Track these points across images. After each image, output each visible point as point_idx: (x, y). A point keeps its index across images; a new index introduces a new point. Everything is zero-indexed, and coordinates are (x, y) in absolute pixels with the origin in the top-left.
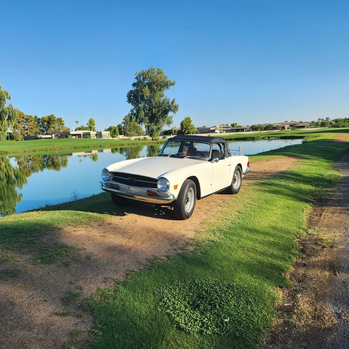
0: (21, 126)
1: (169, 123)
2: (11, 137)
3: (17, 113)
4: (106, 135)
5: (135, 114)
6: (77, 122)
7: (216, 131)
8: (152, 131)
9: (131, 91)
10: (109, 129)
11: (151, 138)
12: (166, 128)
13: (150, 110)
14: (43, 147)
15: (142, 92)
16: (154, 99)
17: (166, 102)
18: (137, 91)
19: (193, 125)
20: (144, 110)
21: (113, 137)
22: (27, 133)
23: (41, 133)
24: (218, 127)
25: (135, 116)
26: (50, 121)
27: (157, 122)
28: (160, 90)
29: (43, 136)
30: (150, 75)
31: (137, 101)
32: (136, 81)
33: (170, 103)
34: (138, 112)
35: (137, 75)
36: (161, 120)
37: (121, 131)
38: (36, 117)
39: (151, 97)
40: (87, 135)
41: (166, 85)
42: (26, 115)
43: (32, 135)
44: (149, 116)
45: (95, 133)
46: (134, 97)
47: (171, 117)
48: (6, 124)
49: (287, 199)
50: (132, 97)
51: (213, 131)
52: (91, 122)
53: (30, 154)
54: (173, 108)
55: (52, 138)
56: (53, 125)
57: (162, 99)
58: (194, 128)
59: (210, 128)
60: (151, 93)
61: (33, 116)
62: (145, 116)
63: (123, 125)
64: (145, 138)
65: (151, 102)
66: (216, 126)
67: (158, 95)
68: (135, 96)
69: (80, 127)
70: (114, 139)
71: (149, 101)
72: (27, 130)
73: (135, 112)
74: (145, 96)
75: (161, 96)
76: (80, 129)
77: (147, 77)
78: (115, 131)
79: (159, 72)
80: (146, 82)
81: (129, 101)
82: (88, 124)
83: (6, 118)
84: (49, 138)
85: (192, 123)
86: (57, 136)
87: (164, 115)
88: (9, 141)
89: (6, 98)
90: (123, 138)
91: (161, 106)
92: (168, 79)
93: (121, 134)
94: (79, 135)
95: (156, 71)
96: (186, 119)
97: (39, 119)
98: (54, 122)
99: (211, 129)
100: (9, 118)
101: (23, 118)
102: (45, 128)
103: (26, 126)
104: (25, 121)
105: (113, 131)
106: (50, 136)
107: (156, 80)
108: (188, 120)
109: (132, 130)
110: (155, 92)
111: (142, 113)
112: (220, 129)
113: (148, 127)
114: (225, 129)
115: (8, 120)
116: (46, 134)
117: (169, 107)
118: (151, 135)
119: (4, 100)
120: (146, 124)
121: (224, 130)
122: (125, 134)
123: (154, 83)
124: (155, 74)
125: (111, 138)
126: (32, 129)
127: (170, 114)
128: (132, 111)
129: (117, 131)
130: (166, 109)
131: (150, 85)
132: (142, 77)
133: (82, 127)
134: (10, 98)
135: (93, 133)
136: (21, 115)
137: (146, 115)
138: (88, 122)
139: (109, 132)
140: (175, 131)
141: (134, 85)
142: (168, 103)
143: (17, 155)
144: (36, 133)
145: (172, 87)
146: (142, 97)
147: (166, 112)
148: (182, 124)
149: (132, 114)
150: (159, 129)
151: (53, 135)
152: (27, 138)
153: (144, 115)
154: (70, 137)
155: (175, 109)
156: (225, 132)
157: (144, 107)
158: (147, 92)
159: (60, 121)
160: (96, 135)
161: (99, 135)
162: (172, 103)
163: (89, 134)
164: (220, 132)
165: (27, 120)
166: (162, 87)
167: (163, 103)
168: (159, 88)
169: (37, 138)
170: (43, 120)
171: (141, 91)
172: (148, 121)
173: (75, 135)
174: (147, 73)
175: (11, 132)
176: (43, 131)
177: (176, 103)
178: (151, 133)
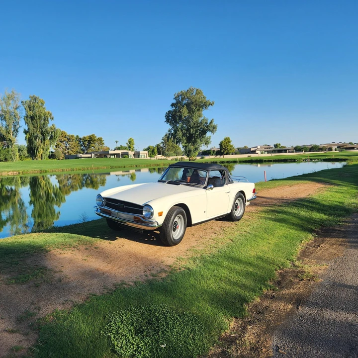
0: (63, 145)
1: (207, 143)
2: (52, 156)
3: (58, 133)
4: (144, 155)
5: (172, 134)
6: (117, 142)
7: (257, 152)
8: (190, 151)
9: (169, 112)
10: (148, 149)
11: (188, 158)
12: (203, 148)
13: (188, 130)
14: (81, 167)
15: (181, 112)
16: (192, 119)
17: (204, 122)
18: (175, 111)
19: (232, 146)
20: (182, 131)
21: (150, 157)
22: (68, 152)
23: (82, 152)
24: (259, 147)
25: (171, 137)
26: (90, 140)
27: (194, 143)
28: (198, 110)
29: (83, 156)
30: (188, 95)
31: (175, 121)
32: (174, 101)
33: (208, 123)
34: (176, 132)
35: (176, 96)
36: (199, 141)
37: (160, 150)
38: (77, 136)
39: (189, 117)
40: (125, 155)
41: (205, 105)
42: (68, 134)
43: (73, 154)
44: (187, 136)
45: (133, 153)
46: (172, 118)
47: (210, 138)
48: (49, 143)
49: (290, 228)
50: (170, 118)
51: (254, 152)
52: (130, 141)
53: (70, 172)
54: (211, 129)
55: (91, 157)
56: (93, 145)
57: (200, 119)
58: (233, 148)
59: (250, 149)
60: (189, 113)
61: (75, 136)
62: (183, 136)
63: (162, 145)
64: (182, 158)
65: (189, 122)
66: (257, 147)
67: (196, 115)
68: (174, 116)
69: (119, 146)
70: (152, 158)
71: (187, 121)
72: (68, 149)
73: (173, 132)
74: (183, 117)
75: (200, 116)
76: (119, 149)
77: (186, 97)
78: (153, 151)
79: (198, 92)
80: (185, 102)
81: (168, 121)
82: (127, 144)
83: (49, 138)
84: (89, 157)
85: (232, 143)
86: (96, 155)
87: (202, 135)
88: (51, 160)
89: (49, 119)
90: (160, 158)
91: (199, 127)
92: (207, 99)
93: (159, 154)
94: (117, 155)
95: (195, 91)
96: (225, 139)
97: (81, 139)
98: (95, 142)
99: (252, 149)
100: (51, 138)
101: (65, 137)
102: (86, 147)
103: (68, 145)
104: (67, 140)
105: (151, 151)
106: (90, 155)
107: (194, 100)
108: (227, 140)
109: (170, 150)
110: (193, 112)
111: (180, 134)
112: (261, 149)
113: (186, 147)
114: (266, 150)
115: (50, 139)
116: (87, 153)
117: (207, 127)
118: (188, 156)
119: (48, 121)
120: (183, 144)
121: (265, 151)
122: (163, 154)
123: (193, 103)
124: (194, 94)
125: (149, 158)
126: (73, 148)
127: (208, 134)
128: (170, 131)
129: (156, 150)
130: (204, 130)
131: (188, 106)
132: (180, 97)
133: (121, 146)
134: (53, 119)
135: (131, 153)
136: (63, 134)
137: (184, 135)
138: (128, 142)
139: (147, 152)
140: (214, 151)
141: (173, 105)
142: (206, 123)
143: (58, 173)
144: (77, 152)
145: (210, 107)
146: (180, 117)
147: (204, 132)
148: (221, 145)
149: (169, 134)
150: (196, 149)
151: (93, 154)
152: (68, 157)
153: (181, 135)
154: (108, 157)
155: (213, 129)
156: (266, 152)
157: (182, 127)
158: (185, 112)
159: (100, 140)
160: (134, 155)
161: (137, 155)
162: (210, 123)
163: (127, 154)
164: (262, 153)
165: (69, 139)
166: (200, 107)
167: (201, 123)
168: (198, 108)
169: (77, 158)
170: (84, 140)
171: (179, 111)
172: (185, 141)
173: (114, 154)
174: (186, 93)
175: (54, 151)
176: (83, 150)
177: (214, 123)
178: (188, 153)
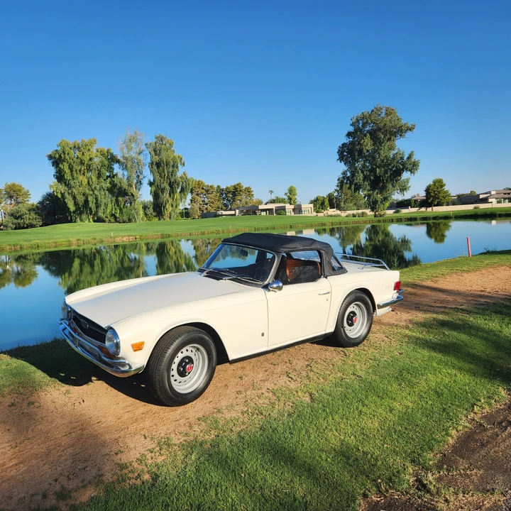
0: (200, 199)
1: (403, 189)
2: (186, 214)
3: (191, 183)
4: (307, 208)
5: (348, 178)
6: (271, 192)
7: (490, 200)
8: (375, 202)
9: (344, 145)
10: (315, 202)
11: (372, 213)
12: (397, 197)
13: (373, 170)
14: (214, 229)
15: (361, 145)
16: (379, 154)
17: (399, 156)
18: (352, 143)
19: (447, 192)
20: (362, 172)
21: (317, 212)
22: (206, 209)
23: (225, 208)
24: (493, 193)
25: (347, 182)
26: (235, 191)
27: (383, 189)
28: (389, 139)
29: (224, 213)
30: (373, 118)
31: (354, 159)
32: (351, 129)
33: (405, 159)
34: (353, 175)
35: (354, 120)
36: (390, 186)
37: (333, 202)
38: (218, 186)
39: (376, 151)
40: (281, 211)
41: (400, 131)
42: (206, 184)
43: (213, 211)
44: (370, 180)
45: (292, 207)
46: (348, 153)
47: (408, 180)
48: (179, 197)
50: (345, 153)
51: (485, 200)
52: (291, 191)
54: (410, 167)
55: (235, 215)
56: (239, 198)
57: (391, 154)
58: (449, 195)
59: (479, 195)
60: (374, 145)
61: (215, 186)
62: (364, 180)
63: (336, 194)
64: (363, 213)
65: (374, 158)
66: (490, 192)
67: (386, 147)
68: (351, 152)
69: (274, 198)
70: (320, 215)
71: (371, 157)
72: (207, 204)
73: (349, 174)
74: (365, 151)
75: (391, 148)
76: (273, 202)
77: (370, 121)
78: (323, 204)
79: (389, 112)
80: (368, 128)
81: (341, 158)
82: (286, 194)
83: (179, 190)
84: (232, 215)
85: (446, 188)
86: (242, 211)
87: (394, 177)
88: (183, 220)
89: (179, 165)
90: (333, 213)
91: (390, 165)
92: (403, 122)
93: (332, 207)
94: (270, 210)
95: (384, 111)
96: (435, 182)
97: (223, 190)
98: (241, 193)
99: (481, 197)
100: (182, 190)
101: (203, 189)
102: (229, 201)
103: (206, 200)
104: (205, 193)
105: (319, 204)
106: (233, 212)
107: (382, 124)
108: (439, 184)
109: (349, 200)
110: (381, 143)
111: (360, 177)
112: (498, 196)
113: (369, 196)
114: (507, 196)
115: (180, 192)
116: (230, 210)
117: (403, 165)
118: (372, 209)
119: (177, 167)
120: (365, 193)
121: (505, 199)
122: (339, 208)
123: (380, 129)
124: (383, 115)
125: (314, 214)
126: (212, 203)
127: (405, 175)
128: (344, 173)
129: (327, 202)
130: (398, 169)
131: (373, 134)
132: (361, 122)
133: (277, 198)
134: (184, 164)
135: (289, 207)
136: (199, 183)
137: (365, 178)
138: (287, 192)
139: (312, 205)
140: (416, 201)
141: (349, 134)
142: (402, 158)
144: (219, 208)
145: (408, 134)
146: (361, 152)
147: (398, 173)
148: (428, 190)
149: (343, 178)
150: (385, 199)
151: (237, 211)
152: (204, 216)
153: (362, 179)
154: (258, 214)
155: (413, 167)
156: (507, 201)
157: (364, 166)
158: (368, 144)
159: (248, 191)
160: (294, 210)
161: (298, 209)
162: (408, 158)
163: (284, 209)
164: (498, 202)
165: (207, 191)
166: (392, 135)
167: (394, 159)
168: (388, 136)
169: (216, 216)
170: (228, 191)
171: (359, 144)
172: (368, 188)
173: (265, 210)
174: (370, 115)
175: (189, 207)
176: (226, 205)
177: (415, 158)
178: (373, 206)
